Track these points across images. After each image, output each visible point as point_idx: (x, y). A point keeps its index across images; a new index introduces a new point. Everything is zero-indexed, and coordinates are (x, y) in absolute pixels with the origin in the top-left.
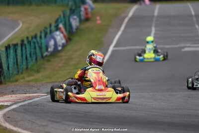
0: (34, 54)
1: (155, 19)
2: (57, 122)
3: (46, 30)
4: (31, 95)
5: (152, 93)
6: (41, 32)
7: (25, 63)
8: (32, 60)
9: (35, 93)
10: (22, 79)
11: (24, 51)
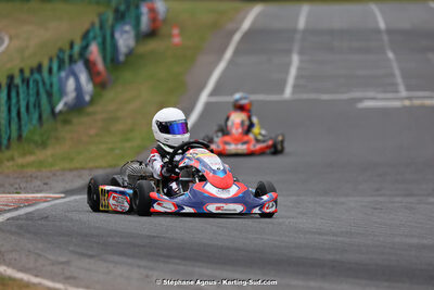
0: (35, 106)
1: (298, 36)
2: (91, 257)
3: (61, 56)
4: (30, 196)
5: (294, 198)
6: (51, 60)
7: (14, 127)
8: (30, 120)
9: (37, 192)
10: (8, 160)
11: (14, 101)
